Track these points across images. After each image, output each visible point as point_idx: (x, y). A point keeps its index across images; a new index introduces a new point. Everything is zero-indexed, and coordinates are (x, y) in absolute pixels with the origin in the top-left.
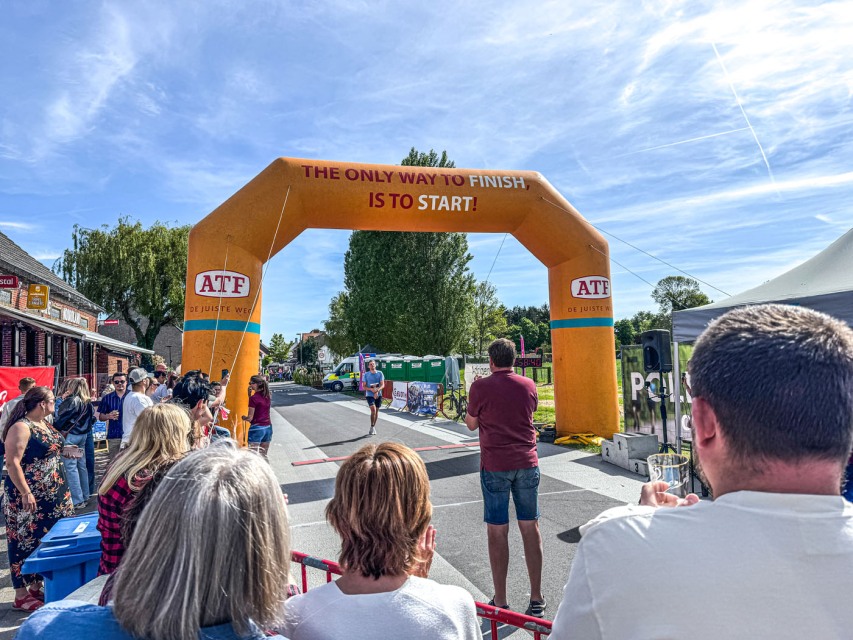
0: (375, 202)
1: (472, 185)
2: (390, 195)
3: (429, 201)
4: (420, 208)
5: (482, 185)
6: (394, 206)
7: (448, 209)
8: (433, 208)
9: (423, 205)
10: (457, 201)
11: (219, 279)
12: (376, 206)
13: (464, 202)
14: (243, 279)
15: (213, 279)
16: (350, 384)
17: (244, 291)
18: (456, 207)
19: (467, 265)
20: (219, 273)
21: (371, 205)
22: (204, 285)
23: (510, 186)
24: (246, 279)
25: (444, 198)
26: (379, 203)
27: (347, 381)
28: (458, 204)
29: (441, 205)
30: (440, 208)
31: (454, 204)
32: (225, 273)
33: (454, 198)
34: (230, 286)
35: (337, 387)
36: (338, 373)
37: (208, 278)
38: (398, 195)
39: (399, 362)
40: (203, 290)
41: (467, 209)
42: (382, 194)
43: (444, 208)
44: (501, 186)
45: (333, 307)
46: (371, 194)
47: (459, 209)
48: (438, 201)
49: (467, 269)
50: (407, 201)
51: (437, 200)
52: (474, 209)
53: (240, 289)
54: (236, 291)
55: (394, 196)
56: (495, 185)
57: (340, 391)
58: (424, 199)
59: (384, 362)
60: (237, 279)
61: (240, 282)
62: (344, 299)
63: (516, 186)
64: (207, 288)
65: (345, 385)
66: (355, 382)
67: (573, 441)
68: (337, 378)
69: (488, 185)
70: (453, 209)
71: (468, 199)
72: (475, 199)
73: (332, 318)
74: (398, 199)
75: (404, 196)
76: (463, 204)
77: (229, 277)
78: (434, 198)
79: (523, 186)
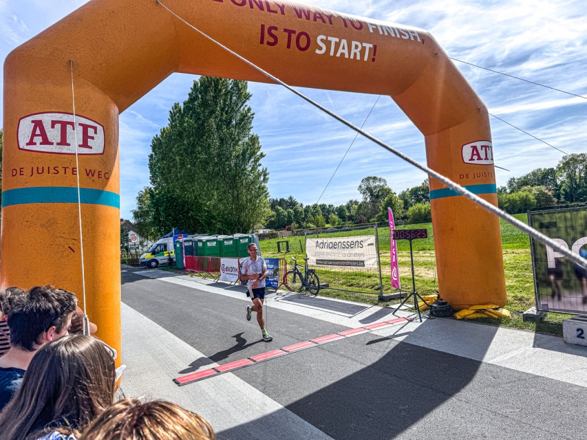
0: (268, 38)
1: (371, 31)
2: (285, 30)
3: (328, 43)
4: (318, 52)
5: (381, 33)
6: (289, 46)
7: (347, 56)
8: (332, 53)
9: (320, 48)
10: (356, 47)
11: (58, 126)
12: (269, 43)
13: (364, 48)
14: (95, 128)
15: (47, 126)
16: (166, 261)
17: (97, 145)
18: (355, 54)
19: (260, 162)
20: (57, 117)
21: (262, 42)
22: (34, 135)
23: (407, 37)
24: (100, 128)
25: (344, 42)
26: (272, 40)
27: (162, 258)
28: (358, 51)
29: (340, 51)
30: (338, 55)
31: (353, 51)
32: (66, 118)
33: (354, 43)
34: (75, 136)
35: (154, 264)
36: (154, 253)
37: (38, 124)
38: (294, 32)
39: (214, 240)
40: (31, 143)
41: (366, 59)
42: (276, 29)
43: (343, 54)
44: (398, 36)
45: (140, 200)
46: (263, 27)
47: (358, 58)
48: (337, 45)
49: (260, 165)
50: (303, 43)
51: (336, 42)
52: (373, 60)
53: (90, 142)
54: (85, 145)
55: (290, 32)
56: (393, 35)
57: (156, 267)
58: (322, 40)
59: (201, 241)
60: (85, 127)
61: (91, 132)
62: (150, 192)
63: (412, 39)
64: (38, 140)
65: (160, 262)
66: (170, 259)
67: (479, 315)
68: (153, 257)
69: (386, 34)
70: (352, 57)
71: (368, 46)
72: (375, 47)
73: (139, 208)
74: (294, 37)
75: (301, 34)
76: (363, 52)
77: (72, 124)
78: (334, 40)
79: (419, 40)
